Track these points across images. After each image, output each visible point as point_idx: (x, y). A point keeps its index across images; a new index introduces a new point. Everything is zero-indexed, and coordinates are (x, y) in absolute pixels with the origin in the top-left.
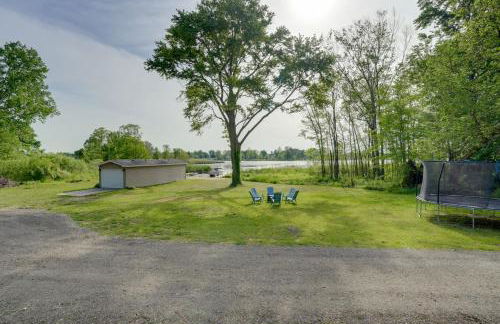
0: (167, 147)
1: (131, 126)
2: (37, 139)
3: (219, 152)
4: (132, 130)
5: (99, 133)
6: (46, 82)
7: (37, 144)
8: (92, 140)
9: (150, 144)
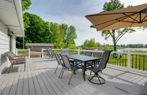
0: (105, 44)
1: (93, 39)
2: (75, 43)
3: (124, 45)
4: (93, 40)
5: (86, 41)
6: (76, 32)
7: (75, 44)
8: (85, 43)
9: (99, 43)
